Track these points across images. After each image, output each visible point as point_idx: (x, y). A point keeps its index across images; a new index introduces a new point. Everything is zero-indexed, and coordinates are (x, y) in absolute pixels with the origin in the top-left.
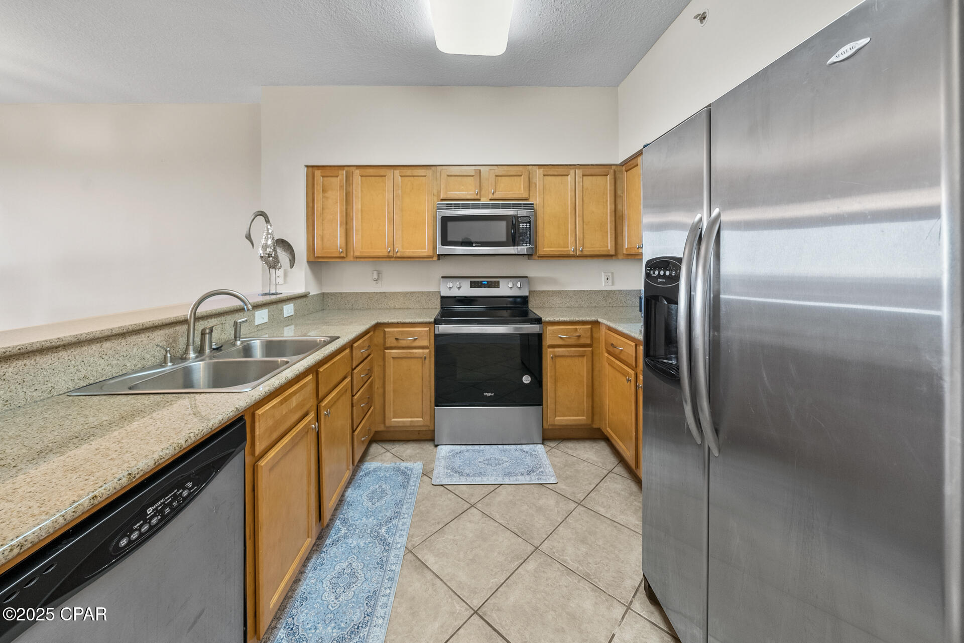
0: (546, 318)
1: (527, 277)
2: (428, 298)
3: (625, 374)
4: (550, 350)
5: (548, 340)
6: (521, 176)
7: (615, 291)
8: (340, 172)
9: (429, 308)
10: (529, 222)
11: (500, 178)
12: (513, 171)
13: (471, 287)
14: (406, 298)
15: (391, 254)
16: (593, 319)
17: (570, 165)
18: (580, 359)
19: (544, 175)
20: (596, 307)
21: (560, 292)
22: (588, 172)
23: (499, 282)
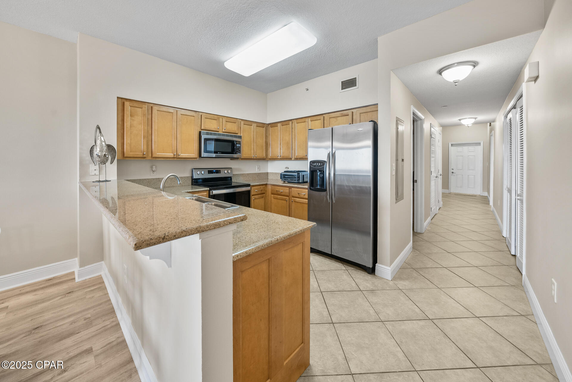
0: (252, 184)
1: (231, 168)
2: (185, 180)
3: (285, 200)
4: (252, 197)
5: (252, 193)
6: (235, 123)
7: (261, 173)
8: (144, 106)
9: (185, 186)
10: (240, 144)
11: (227, 122)
12: (233, 120)
13: (208, 173)
14: (172, 181)
15: (175, 156)
16: (266, 183)
17: (252, 121)
18: (262, 199)
19: (244, 124)
20: (255, 180)
21: (243, 174)
22: (259, 125)
23: (220, 170)
